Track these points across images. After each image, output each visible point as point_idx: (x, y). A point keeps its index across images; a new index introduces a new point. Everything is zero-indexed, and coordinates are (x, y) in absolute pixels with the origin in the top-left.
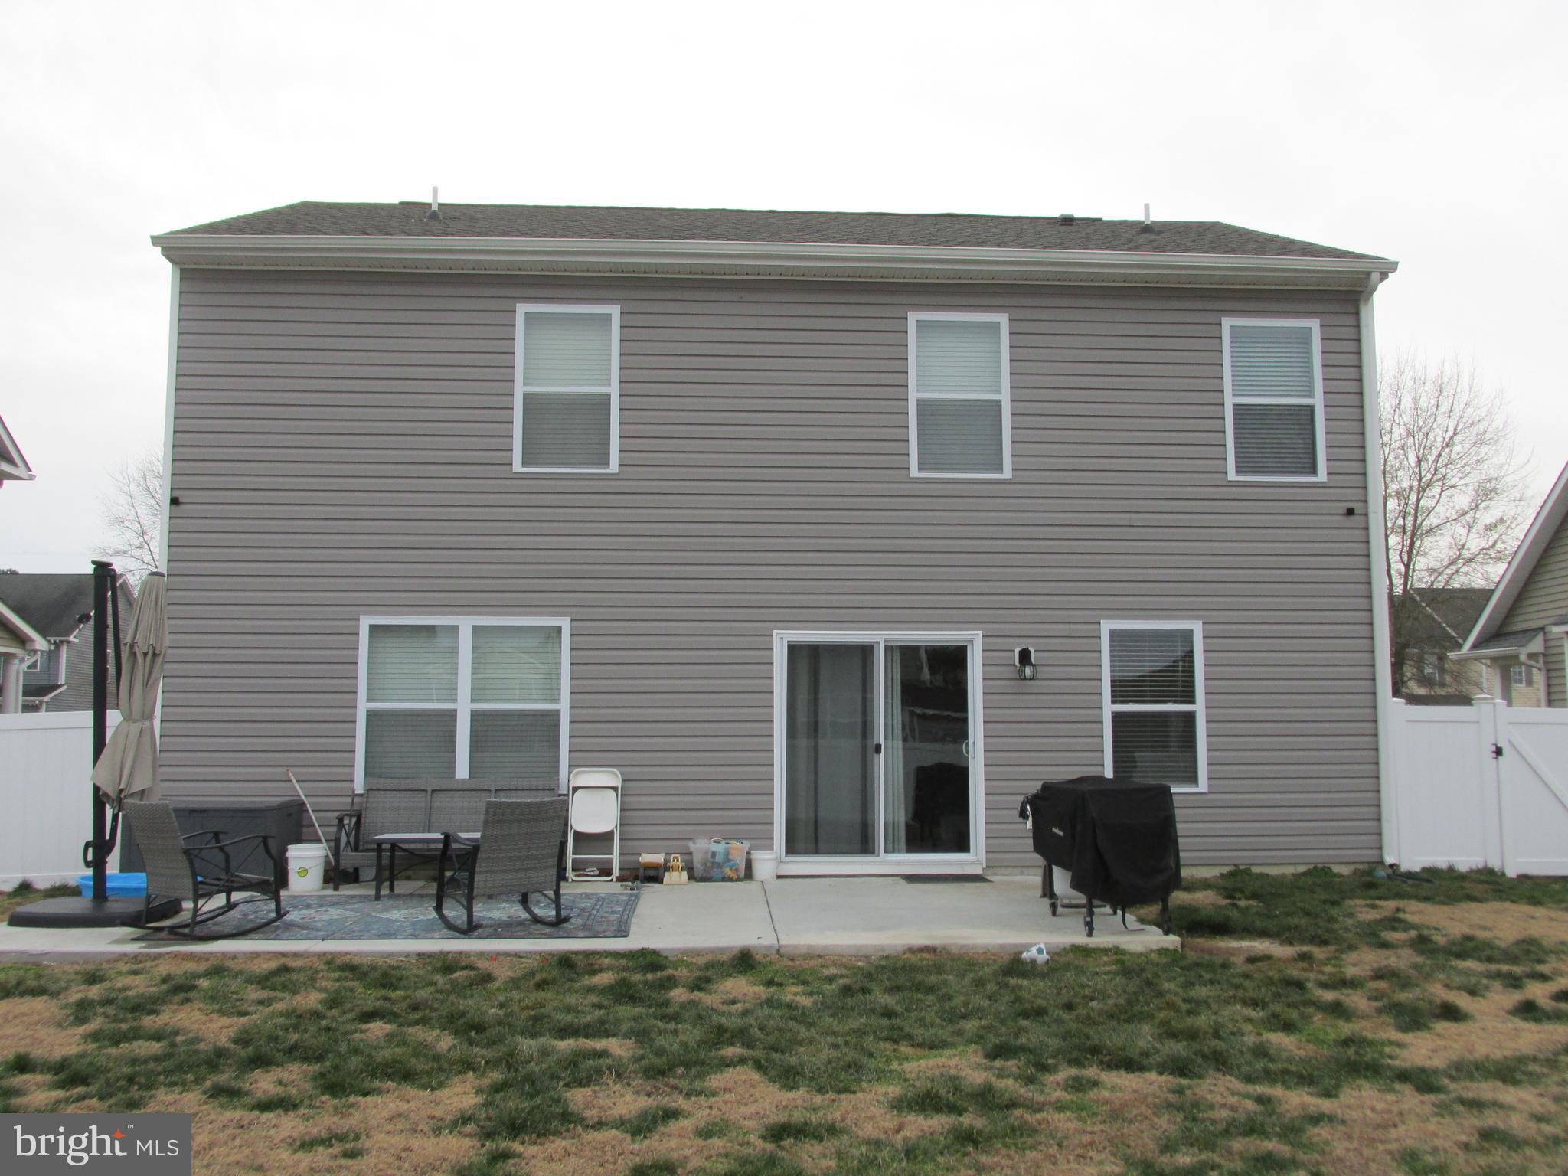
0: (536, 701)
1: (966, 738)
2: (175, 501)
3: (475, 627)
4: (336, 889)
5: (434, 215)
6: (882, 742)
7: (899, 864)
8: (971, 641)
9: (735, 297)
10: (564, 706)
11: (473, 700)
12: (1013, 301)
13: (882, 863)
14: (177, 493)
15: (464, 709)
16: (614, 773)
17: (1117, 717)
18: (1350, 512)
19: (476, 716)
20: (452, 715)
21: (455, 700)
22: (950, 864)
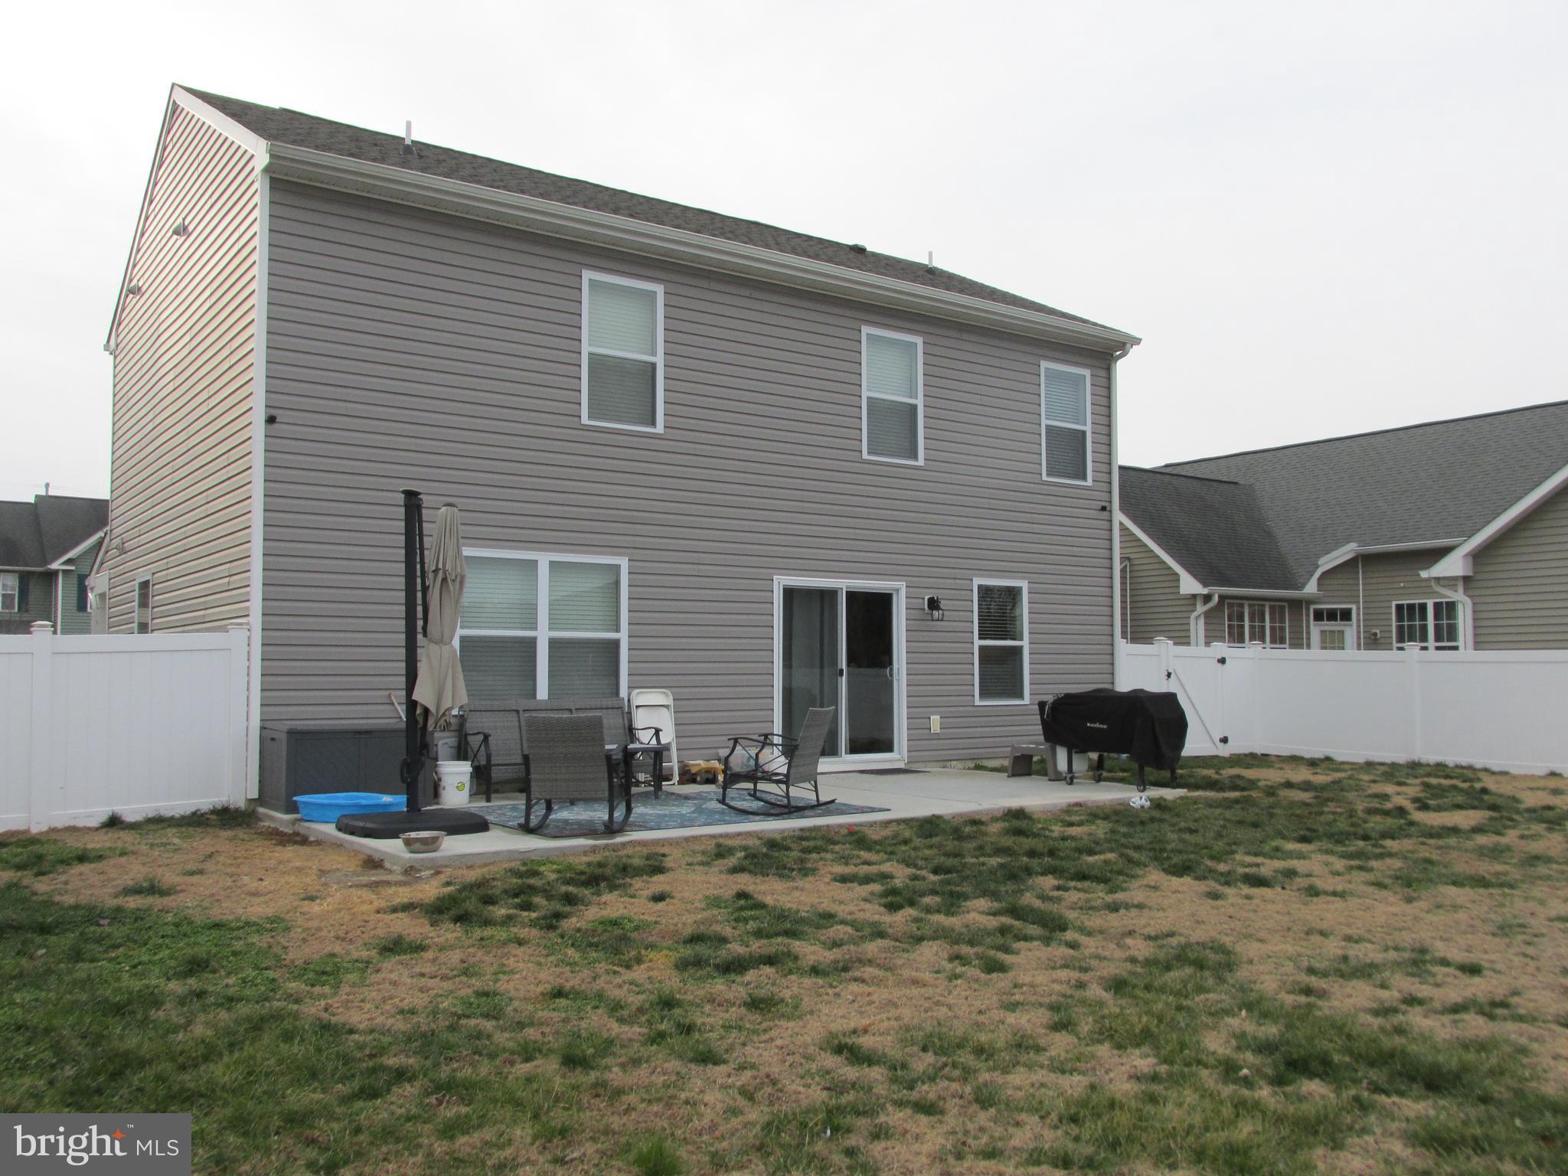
0: (597, 630)
1: (891, 663)
2: (271, 420)
3: (551, 562)
4: (488, 800)
5: (408, 149)
6: (844, 667)
7: (854, 762)
8: (897, 590)
9: (747, 293)
10: (623, 636)
11: (550, 629)
12: (931, 330)
13: (844, 762)
14: (273, 412)
15: (543, 636)
16: (665, 693)
17: (981, 648)
18: (1104, 509)
19: (554, 644)
20: (531, 643)
21: (536, 629)
22: (875, 761)
